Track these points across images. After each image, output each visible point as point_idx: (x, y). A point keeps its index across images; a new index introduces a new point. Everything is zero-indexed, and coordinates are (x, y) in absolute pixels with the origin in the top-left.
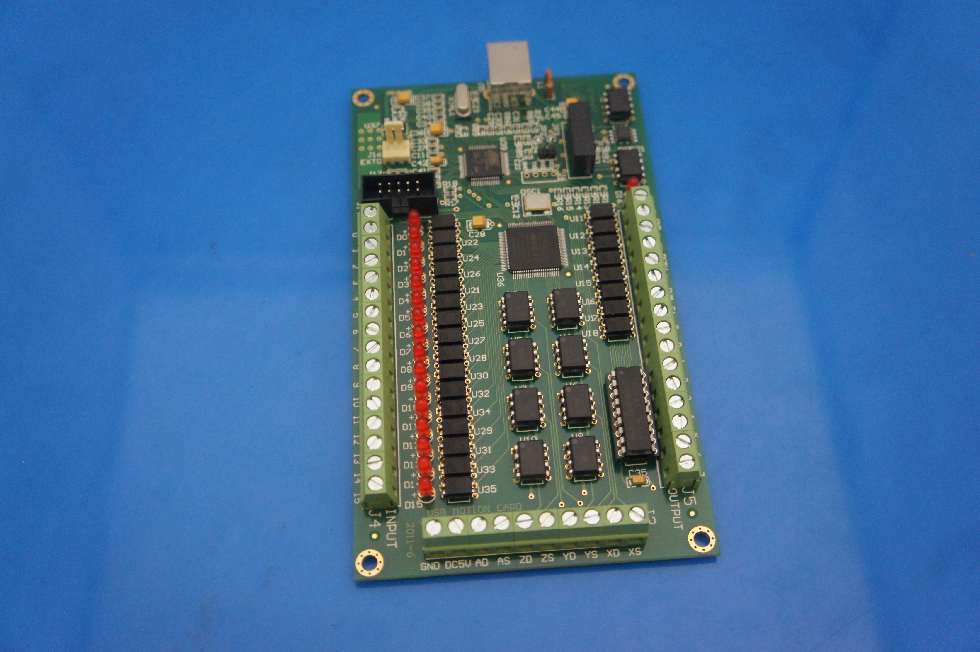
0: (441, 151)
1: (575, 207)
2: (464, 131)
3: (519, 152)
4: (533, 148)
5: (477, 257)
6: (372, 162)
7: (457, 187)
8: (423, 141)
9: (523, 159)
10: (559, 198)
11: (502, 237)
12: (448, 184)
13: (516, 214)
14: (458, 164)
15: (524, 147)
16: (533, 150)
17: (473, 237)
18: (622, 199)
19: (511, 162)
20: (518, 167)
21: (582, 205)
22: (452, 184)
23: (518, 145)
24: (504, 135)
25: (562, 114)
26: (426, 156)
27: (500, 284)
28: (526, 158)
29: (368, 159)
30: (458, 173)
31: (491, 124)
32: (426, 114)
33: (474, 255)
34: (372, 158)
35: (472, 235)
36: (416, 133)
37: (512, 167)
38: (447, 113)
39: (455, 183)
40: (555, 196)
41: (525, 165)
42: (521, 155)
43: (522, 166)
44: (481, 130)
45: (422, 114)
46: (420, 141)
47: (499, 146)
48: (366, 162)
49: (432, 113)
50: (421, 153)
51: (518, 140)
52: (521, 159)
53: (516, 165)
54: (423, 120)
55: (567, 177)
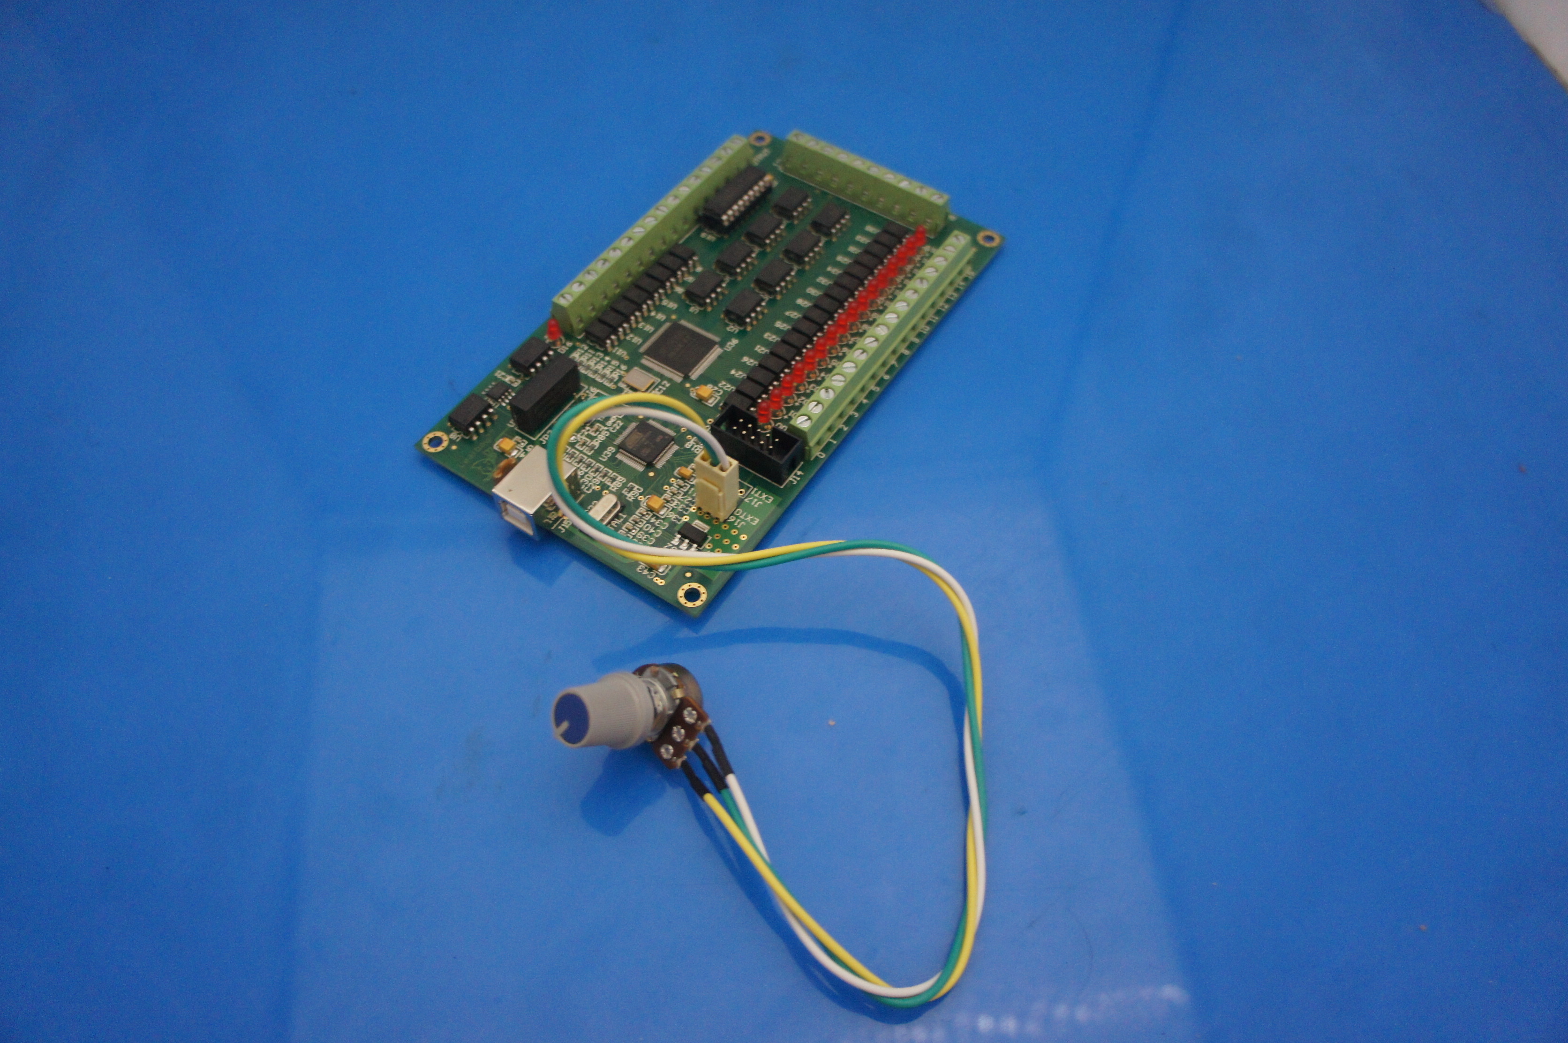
0: (670, 485)
1: (609, 362)
2: (631, 489)
3: (601, 437)
4: (586, 433)
5: (733, 372)
6: (746, 517)
7: (689, 441)
8: (677, 505)
9: (606, 428)
10: (615, 376)
11: (695, 374)
12: (696, 448)
13: (664, 386)
14: (668, 462)
15: (592, 438)
16: (589, 430)
17: (720, 390)
18: (565, 345)
19: (620, 432)
20: (618, 425)
21: (603, 359)
22: (692, 447)
23: (596, 444)
24: (601, 462)
25: (525, 448)
26: (690, 489)
27: (734, 342)
28: (603, 428)
29: (746, 521)
30: (676, 454)
31: (599, 479)
32: (646, 533)
33: (733, 375)
34: (742, 520)
35: (719, 392)
36: (677, 519)
37: (623, 428)
38: (626, 521)
39: (688, 445)
40: (615, 380)
41: (609, 423)
42: (604, 433)
43: (614, 423)
44: (613, 480)
45: (651, 534)
46: (679, 509)
47: (614, 454)
48: (752, 520)
49: (641, 529)
50: (691, 496)
51: (592, 448)
52: (607, 430)
53: (618, 428)
54: (656, 528)
55: (588, 389)
